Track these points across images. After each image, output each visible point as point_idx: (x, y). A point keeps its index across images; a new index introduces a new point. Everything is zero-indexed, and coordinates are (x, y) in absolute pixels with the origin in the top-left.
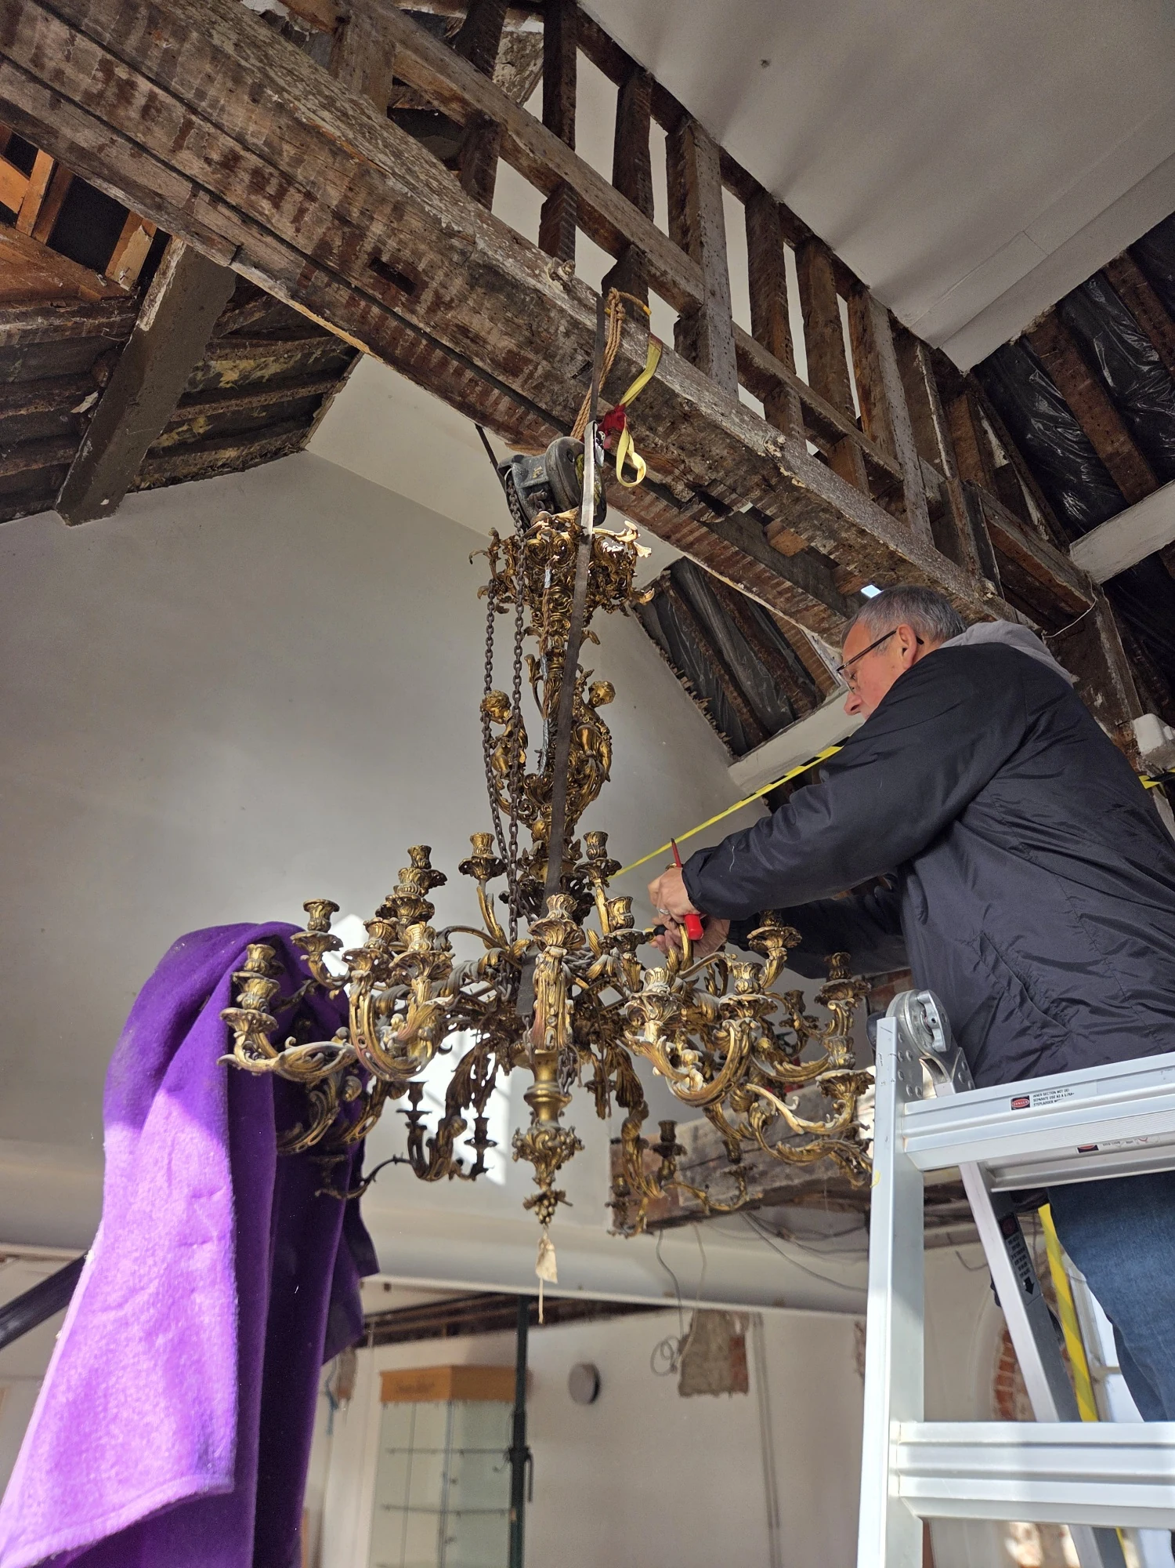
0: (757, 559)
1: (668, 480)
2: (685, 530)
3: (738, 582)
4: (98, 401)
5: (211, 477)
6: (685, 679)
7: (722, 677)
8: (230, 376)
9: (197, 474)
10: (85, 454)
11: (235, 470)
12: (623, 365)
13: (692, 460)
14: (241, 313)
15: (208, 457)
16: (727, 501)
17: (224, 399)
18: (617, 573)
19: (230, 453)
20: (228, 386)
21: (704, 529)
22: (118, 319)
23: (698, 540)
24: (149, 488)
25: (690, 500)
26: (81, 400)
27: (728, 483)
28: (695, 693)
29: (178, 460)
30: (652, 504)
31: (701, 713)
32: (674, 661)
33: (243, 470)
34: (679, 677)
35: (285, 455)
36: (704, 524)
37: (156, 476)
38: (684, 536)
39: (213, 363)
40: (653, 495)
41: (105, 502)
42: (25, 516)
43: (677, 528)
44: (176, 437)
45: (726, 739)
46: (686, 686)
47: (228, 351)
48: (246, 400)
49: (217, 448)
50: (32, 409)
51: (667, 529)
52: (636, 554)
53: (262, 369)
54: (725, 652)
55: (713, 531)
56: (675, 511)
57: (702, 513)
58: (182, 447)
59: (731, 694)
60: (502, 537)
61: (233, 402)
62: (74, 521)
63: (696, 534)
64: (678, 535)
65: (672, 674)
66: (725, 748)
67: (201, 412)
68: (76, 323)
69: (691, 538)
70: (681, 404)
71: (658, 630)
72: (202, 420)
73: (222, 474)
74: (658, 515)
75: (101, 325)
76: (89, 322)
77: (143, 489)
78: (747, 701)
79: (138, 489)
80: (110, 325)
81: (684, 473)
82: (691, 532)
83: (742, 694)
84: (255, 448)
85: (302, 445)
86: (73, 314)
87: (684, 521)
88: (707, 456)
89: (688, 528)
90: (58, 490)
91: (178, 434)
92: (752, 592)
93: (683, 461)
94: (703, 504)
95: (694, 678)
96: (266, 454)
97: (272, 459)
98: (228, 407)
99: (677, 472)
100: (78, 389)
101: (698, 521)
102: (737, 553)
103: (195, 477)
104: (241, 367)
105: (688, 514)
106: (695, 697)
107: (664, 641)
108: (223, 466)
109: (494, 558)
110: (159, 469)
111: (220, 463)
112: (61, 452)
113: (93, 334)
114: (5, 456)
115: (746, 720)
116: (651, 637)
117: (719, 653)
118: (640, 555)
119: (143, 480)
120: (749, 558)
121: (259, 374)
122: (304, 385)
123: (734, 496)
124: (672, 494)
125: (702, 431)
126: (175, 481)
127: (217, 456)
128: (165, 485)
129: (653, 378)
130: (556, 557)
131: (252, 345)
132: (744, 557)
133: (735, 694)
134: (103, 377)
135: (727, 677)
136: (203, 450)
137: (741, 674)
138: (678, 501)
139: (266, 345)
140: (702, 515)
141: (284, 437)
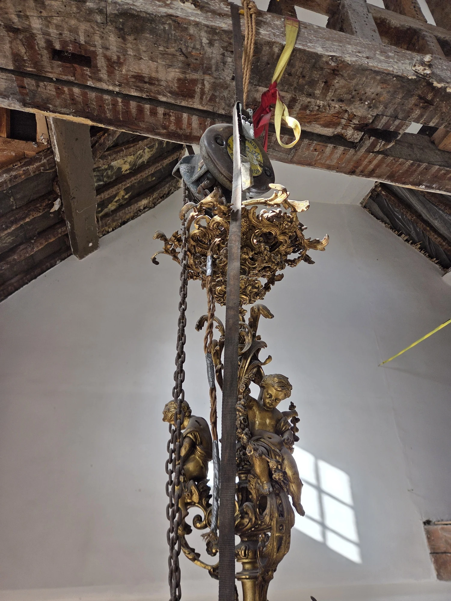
0: (431, 164)
1: (339, 130)
2: (365, 163)
3: (419, 184)
4: (62, 203)
5: (140, 215)
6: (403, 235)
7: (425, 229)
8: (126, 167)
9: (134, 216)
10: (69, 227)
11: (151, 208)
12: (266, 49)
13: (352, 106)
14: (109, 135)
15: (134, 207)
16: (392, 128)
17: (128, 179)
18: (284, 233)
19: (144, 202)
20: (128, 172)
21: (380, 156)
22: (45, 161)
23: (378, 166)
24: (113, 230)
25: (361, 139)
26: (52, 205)
27: (389, 114)
28: (411, 241)
29: (120, 213)
30: (332, 153)
31: (417, 251)
32: (394, 227)
33: (154, 207)
34: (400, 235)
35: (172, 193)
36: (379, 152)
37: (115, 224)
38: (367, 166)
39: (113, 164)
40: (330, 146)
41: (91, 244)
42: (61, 261)
43: (358, 163)
44: (115, 204)
45: (437, 261)
46: (405, 239)
47: (114, 156)
48: (139, 176)
49: (137, 202)
50: (31, 217)
51: (350, 166)
52: (295, 211)
53: (140, 158)
54: (423, 215)
55: (387, 156)
56: (352, 151)
57: (373, 145)
58: (121, 207)
59: (433, 237)
60: (169, 236)
61: (133, 178)
62: (81, 257)
63: (375, 162)
64: (361, 168)
65: (395, 235)
66: (437, 266)
67: (118, 189)
68: (24, 170)
69: (372, 167)
70: (327, 63)
71: (381, 214)
72: (122, 193)
73: (144, 212)
74: (340, 159)
75: (38, 167)
76: (31, 167)
77: (111, 232)
78: (444, 238)
79: (108, 232)
80: (44, 165)
81: (350, 120)
82: (370, 162)
83: (440, 235)
84: (155, 195)
85: (179, 186)
86: (22, 167)
87: (362, 156)
88: (364, 98)
89: (367, 160)
90: (70, 246)
91: (116, 202)
92: (433, 188)
93: (346, 111)
94: (373, 139)
95: (408, 234)
96: (163, 196)
97: (167, 197)
98: (131, 182)
99: (343, 121)
100: (49, 200)
101: (373, 152)
102: (412, 165)
103: (133, 218)
104: (129, 161)
105: (363, 150)
106: (412, 244)
107: (386, 218)
108: (144, 208)
109: (174, 253)
110: (113, 221)
111: (142, 208)
112: (60, 231)
113: (37, 173)
114: (33, 241)
115: (446, 249)
116: (378, 219)
117: (419, 216)
118: (299, 210)
119: (109, 228)
120: (424, 165)
121: (141, 161)
122: (165, 158)
123: (397, 122)
124: (346, 140)
125: (353, 79)
126: (124, 223)
127: (139, 205)
128: (120, 226)
129: (295, 50)
130: (217, 240)
131: (126, 149)
132: (419, 166)
133: (436, 236)
134: (57, 190)
135: (428, 228)
136: (130, 205)
137: (436, 223)
138: (353, 143)
139: (133, 146)
140: (375, 147)
141: (168, 185)
